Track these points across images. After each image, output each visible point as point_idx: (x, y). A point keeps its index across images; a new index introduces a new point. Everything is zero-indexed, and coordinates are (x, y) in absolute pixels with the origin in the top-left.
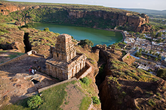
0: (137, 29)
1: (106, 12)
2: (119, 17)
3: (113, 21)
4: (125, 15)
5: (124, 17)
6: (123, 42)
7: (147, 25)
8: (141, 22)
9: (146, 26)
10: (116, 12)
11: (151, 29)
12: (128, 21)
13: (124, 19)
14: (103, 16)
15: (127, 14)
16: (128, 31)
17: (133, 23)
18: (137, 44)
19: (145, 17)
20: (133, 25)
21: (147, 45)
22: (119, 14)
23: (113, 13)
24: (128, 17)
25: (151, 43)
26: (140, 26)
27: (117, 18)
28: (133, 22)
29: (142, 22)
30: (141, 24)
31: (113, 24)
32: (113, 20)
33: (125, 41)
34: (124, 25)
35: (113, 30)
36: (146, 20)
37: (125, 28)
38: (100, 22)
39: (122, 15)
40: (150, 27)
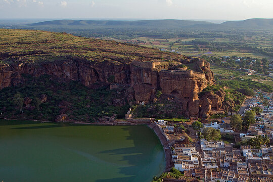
0: (191, 108)
1: (89, 63)
2: (132, 76)
3: (115, 90)
4: (149, 70)
5: (146, 75)
6: (172, 171)
7: (212, 93)
8: (197, 87)
9: (211, 97)
10: (119, 60)
11: (225, 103)
12: (161, 85)
13: (148, 80)
14: (79, 76)
15: (154, 67)
16: (167, 116)
17: (175, 92)
18: (209, 166)
19: (203, 68)
20: (176, 96)
21: (235, 164)
22: (128, 66)
23: (112, 64)
24: (158, 75)
25: (242, 153)
26: (197, 98)
27: (127, 80)
28: (176, 87)
29: (200, 85)
30: (196, 90)
31: (118, 100)
32: (116, 87)
33: (177, 166)
34: (151, 101)
35: (122, 121)
36: (207, 77)
37: (157, 110)
38: (75, 98)
39: (140, 70)
40: (221, 96)
